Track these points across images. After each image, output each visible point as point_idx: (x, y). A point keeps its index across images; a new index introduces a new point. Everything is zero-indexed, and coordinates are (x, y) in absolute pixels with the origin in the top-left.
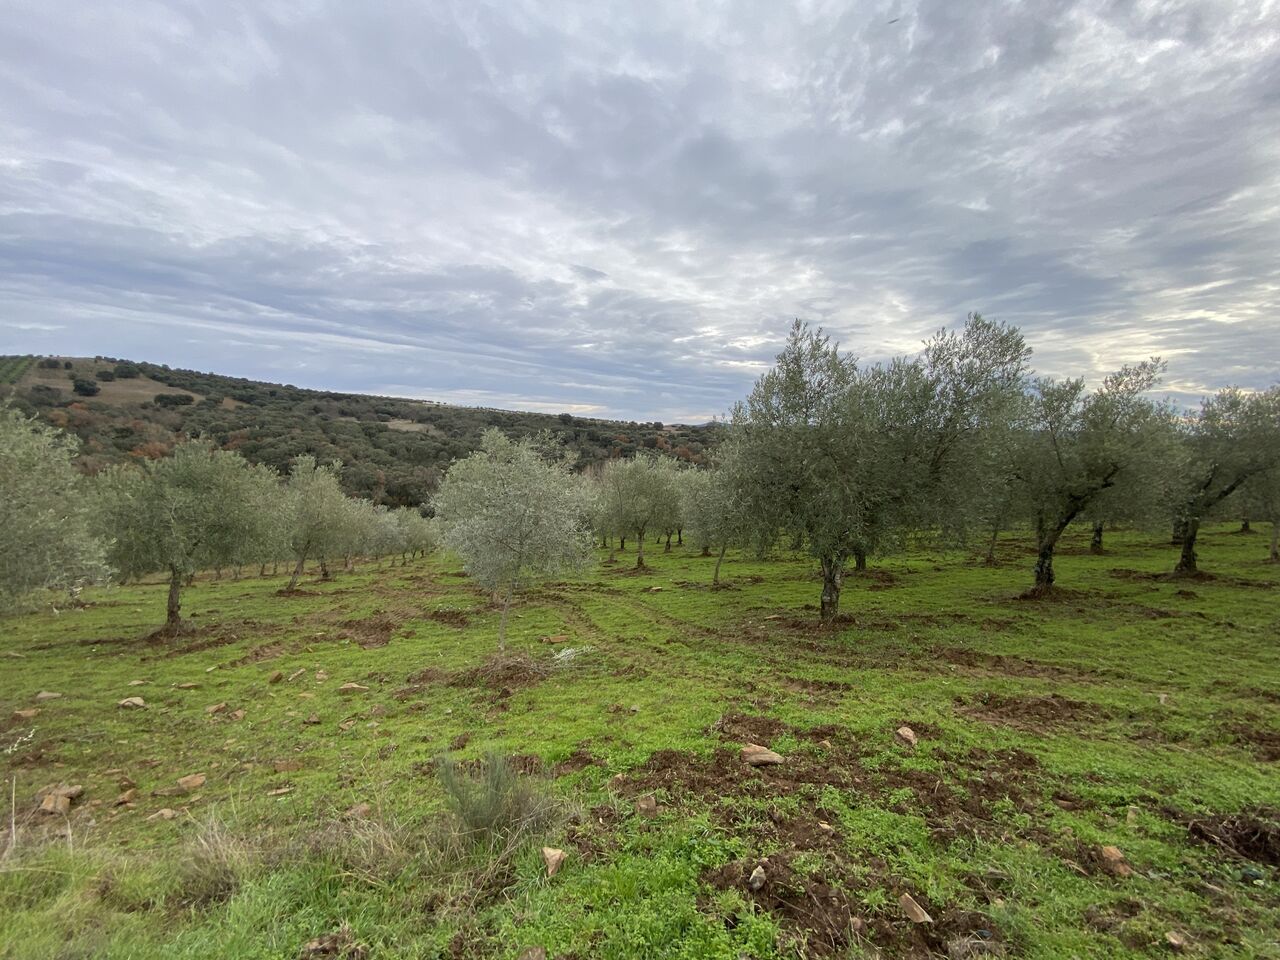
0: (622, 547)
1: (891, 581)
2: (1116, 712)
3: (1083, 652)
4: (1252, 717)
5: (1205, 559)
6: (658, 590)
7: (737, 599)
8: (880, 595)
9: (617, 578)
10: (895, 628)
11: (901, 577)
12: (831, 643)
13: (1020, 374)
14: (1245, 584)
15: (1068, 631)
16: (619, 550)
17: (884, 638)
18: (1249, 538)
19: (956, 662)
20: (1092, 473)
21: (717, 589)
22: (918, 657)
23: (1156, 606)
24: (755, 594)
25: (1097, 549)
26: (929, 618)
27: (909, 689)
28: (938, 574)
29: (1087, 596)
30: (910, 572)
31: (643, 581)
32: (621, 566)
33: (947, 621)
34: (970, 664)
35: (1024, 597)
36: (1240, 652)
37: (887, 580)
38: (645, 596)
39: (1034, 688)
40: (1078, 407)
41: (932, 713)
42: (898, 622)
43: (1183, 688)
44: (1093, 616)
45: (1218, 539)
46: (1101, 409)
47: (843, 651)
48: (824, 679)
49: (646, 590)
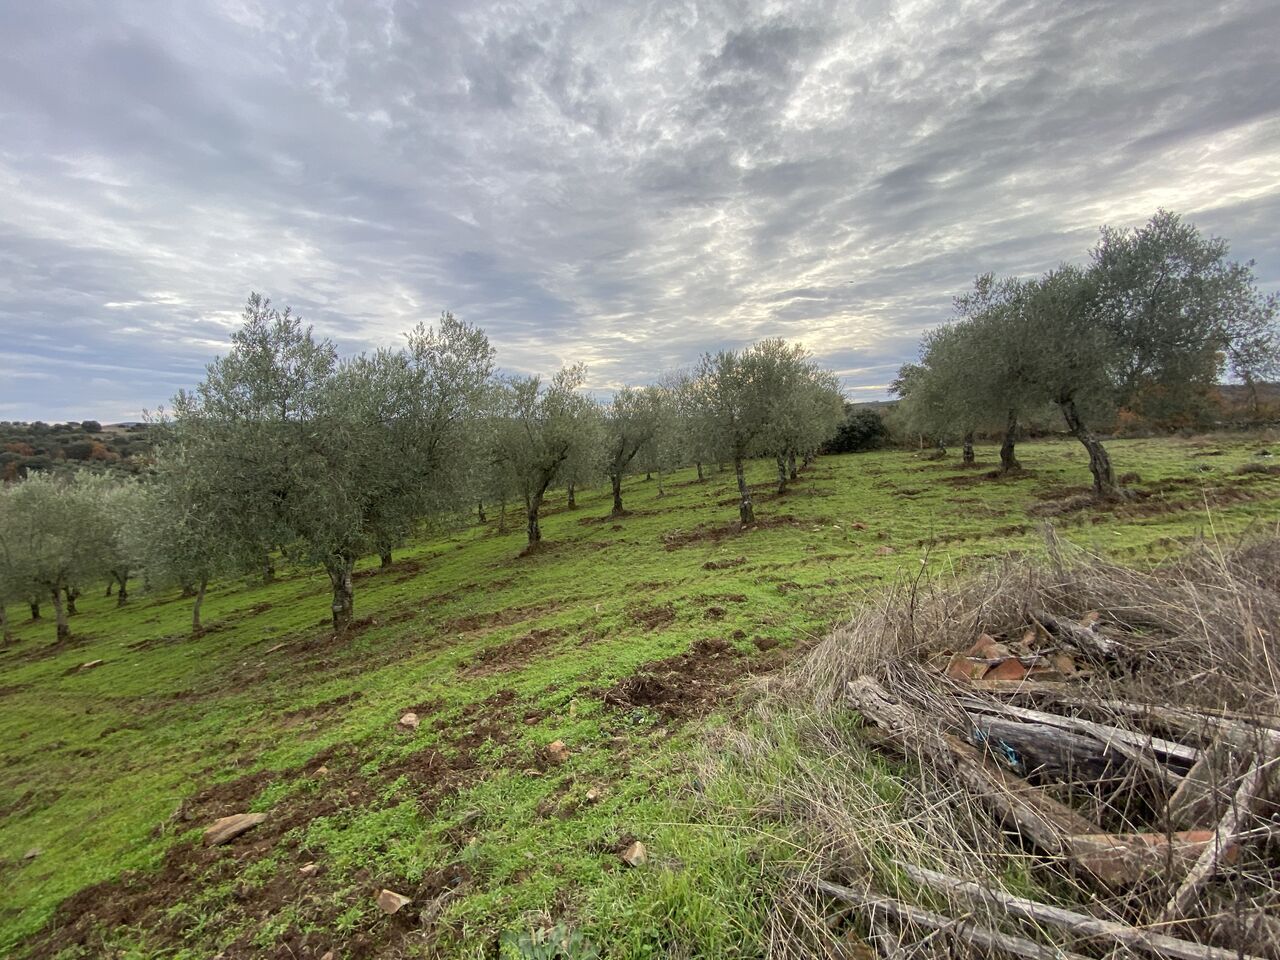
0: (36, 615)
1: (417, 569)
2: (570, 628)
3: (556, 588)
4: (643, 603)
5: (627, 502)
6: (95, 665)
7: (229, 641)
8: (404, 587)
9: (16, 668)
10: (411, 616)
11: (427, 563)
12: (343, 655)
13: (490, 370)
14: (647, 514)
15: (548, 575)
16: (27, 623)
17: (401, 629)
18: (651, 483)
19: (466, 629)
20: (552, 451)
21: (199, 637)
22: (431, 637)
23: (600, 541)
24: (255, 628)
25: (572, 506)
26: (446, 597)
27: (419, 672)
28: (460, 552)
29: (562, 543)
30: (435, 556)
31: (69, 658)
32: (28, 646)
33: (461, 594)
34: (475, 628)
35: (522, 555)
36: (640, 560)
37: (413, 568)
38: (70, 681)
39: (518, 632)
40: (539, 399)
41: (437, 687)
42: (416, 609)
43: (609, 595)
44: (565, 558)
45: (636, 487)
46: (555, 400)
47: (357, 658)
48: (329, 698)
49: (71, 671)
